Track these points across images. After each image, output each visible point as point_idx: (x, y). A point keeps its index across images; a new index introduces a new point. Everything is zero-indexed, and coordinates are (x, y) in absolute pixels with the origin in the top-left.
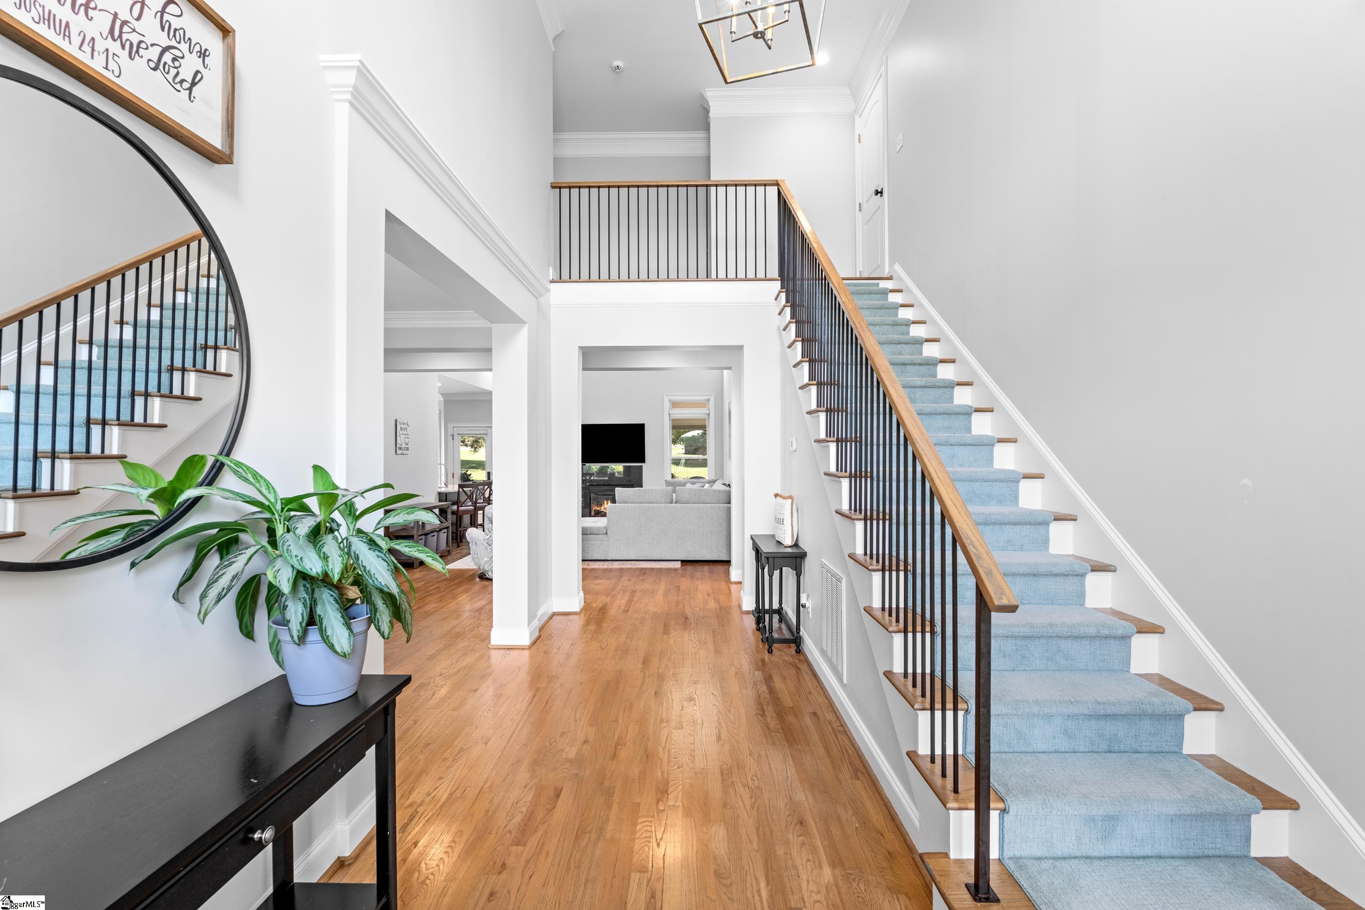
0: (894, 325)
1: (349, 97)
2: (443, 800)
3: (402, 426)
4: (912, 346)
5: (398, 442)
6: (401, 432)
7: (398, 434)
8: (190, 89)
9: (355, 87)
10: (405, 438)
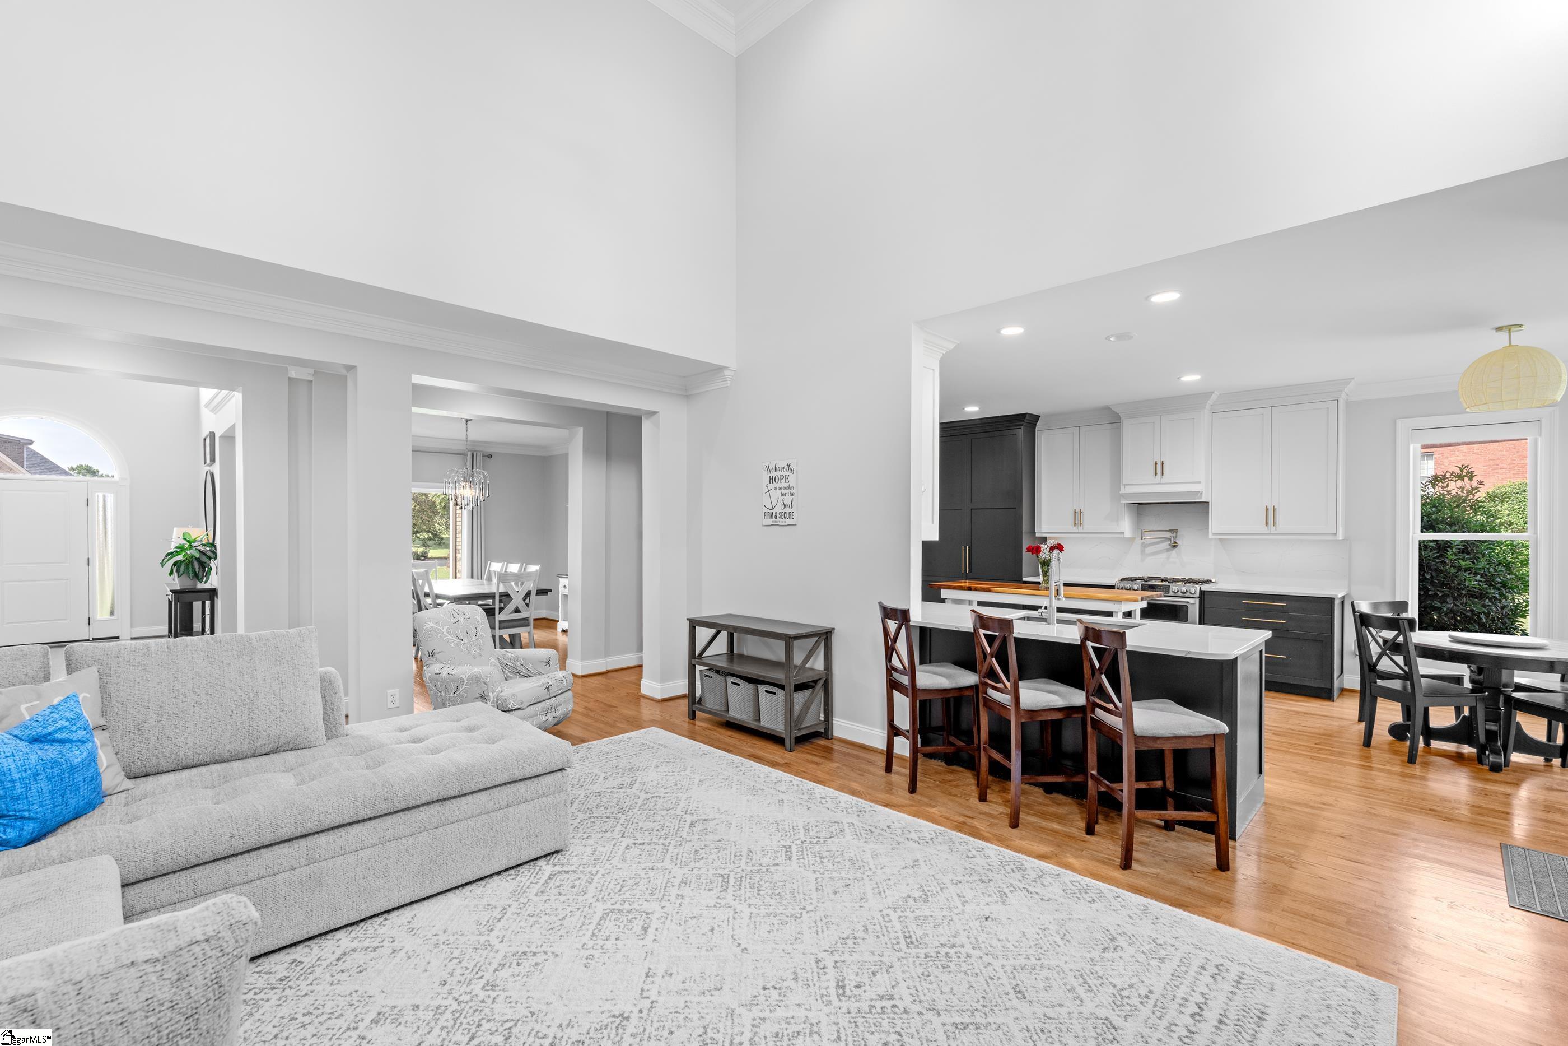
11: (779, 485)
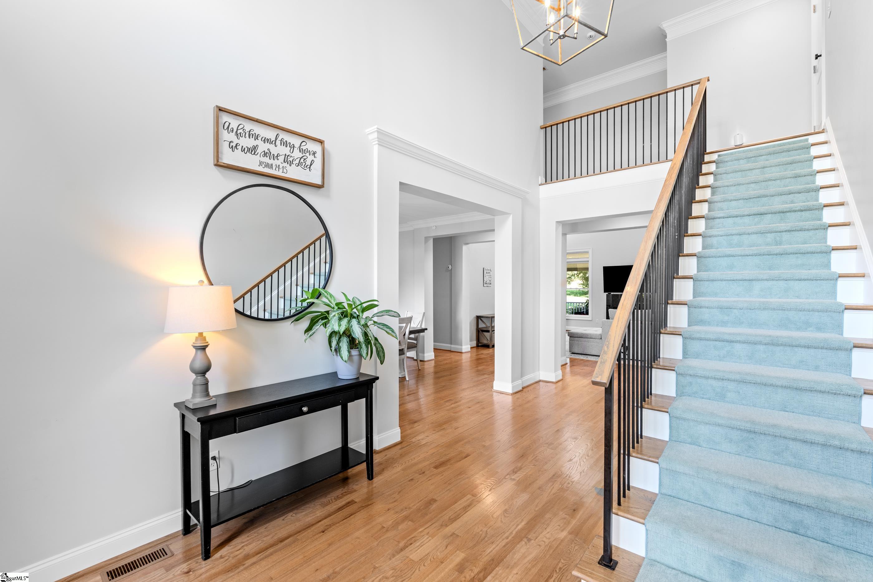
0: (796, 177)
1: (377, 142)
2: (422, 444)
3: (487, 271)
4: (806, 194)
5: (485, 280)
6: (487, 275)
7: (485, 276)
8: (310, 167)
9: (378, 138)
10: (489, 278)
11: (488, 275)
